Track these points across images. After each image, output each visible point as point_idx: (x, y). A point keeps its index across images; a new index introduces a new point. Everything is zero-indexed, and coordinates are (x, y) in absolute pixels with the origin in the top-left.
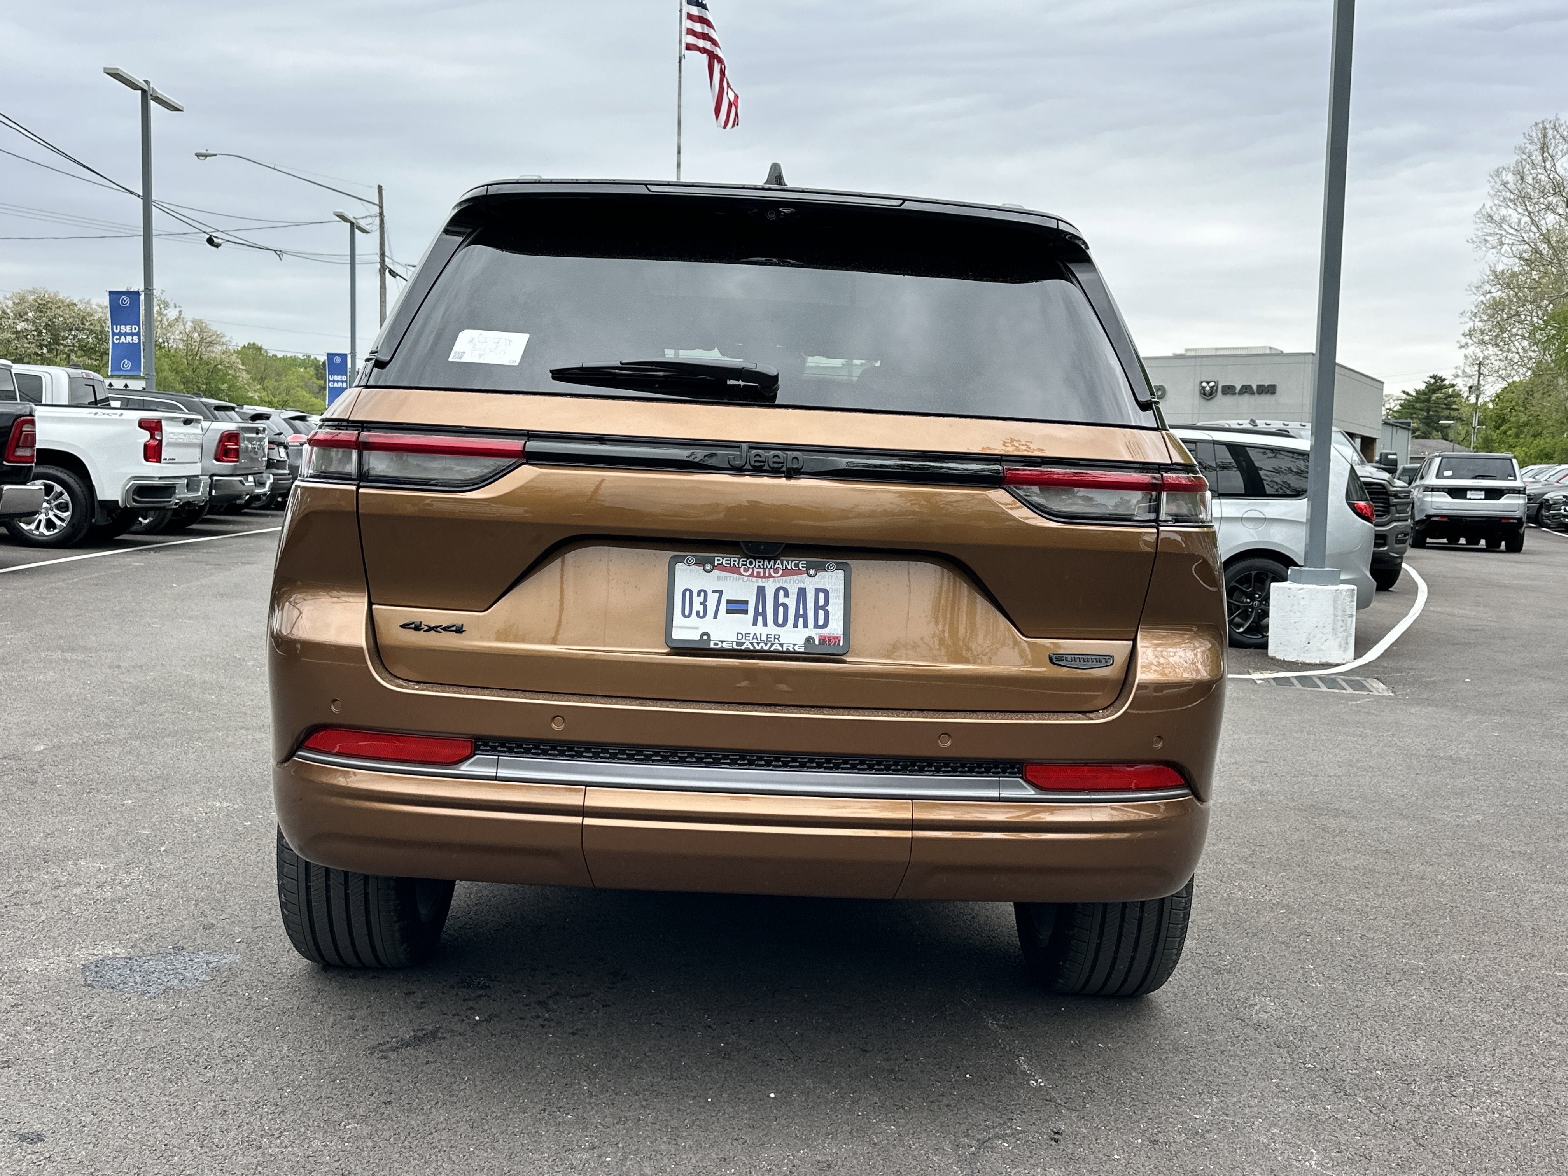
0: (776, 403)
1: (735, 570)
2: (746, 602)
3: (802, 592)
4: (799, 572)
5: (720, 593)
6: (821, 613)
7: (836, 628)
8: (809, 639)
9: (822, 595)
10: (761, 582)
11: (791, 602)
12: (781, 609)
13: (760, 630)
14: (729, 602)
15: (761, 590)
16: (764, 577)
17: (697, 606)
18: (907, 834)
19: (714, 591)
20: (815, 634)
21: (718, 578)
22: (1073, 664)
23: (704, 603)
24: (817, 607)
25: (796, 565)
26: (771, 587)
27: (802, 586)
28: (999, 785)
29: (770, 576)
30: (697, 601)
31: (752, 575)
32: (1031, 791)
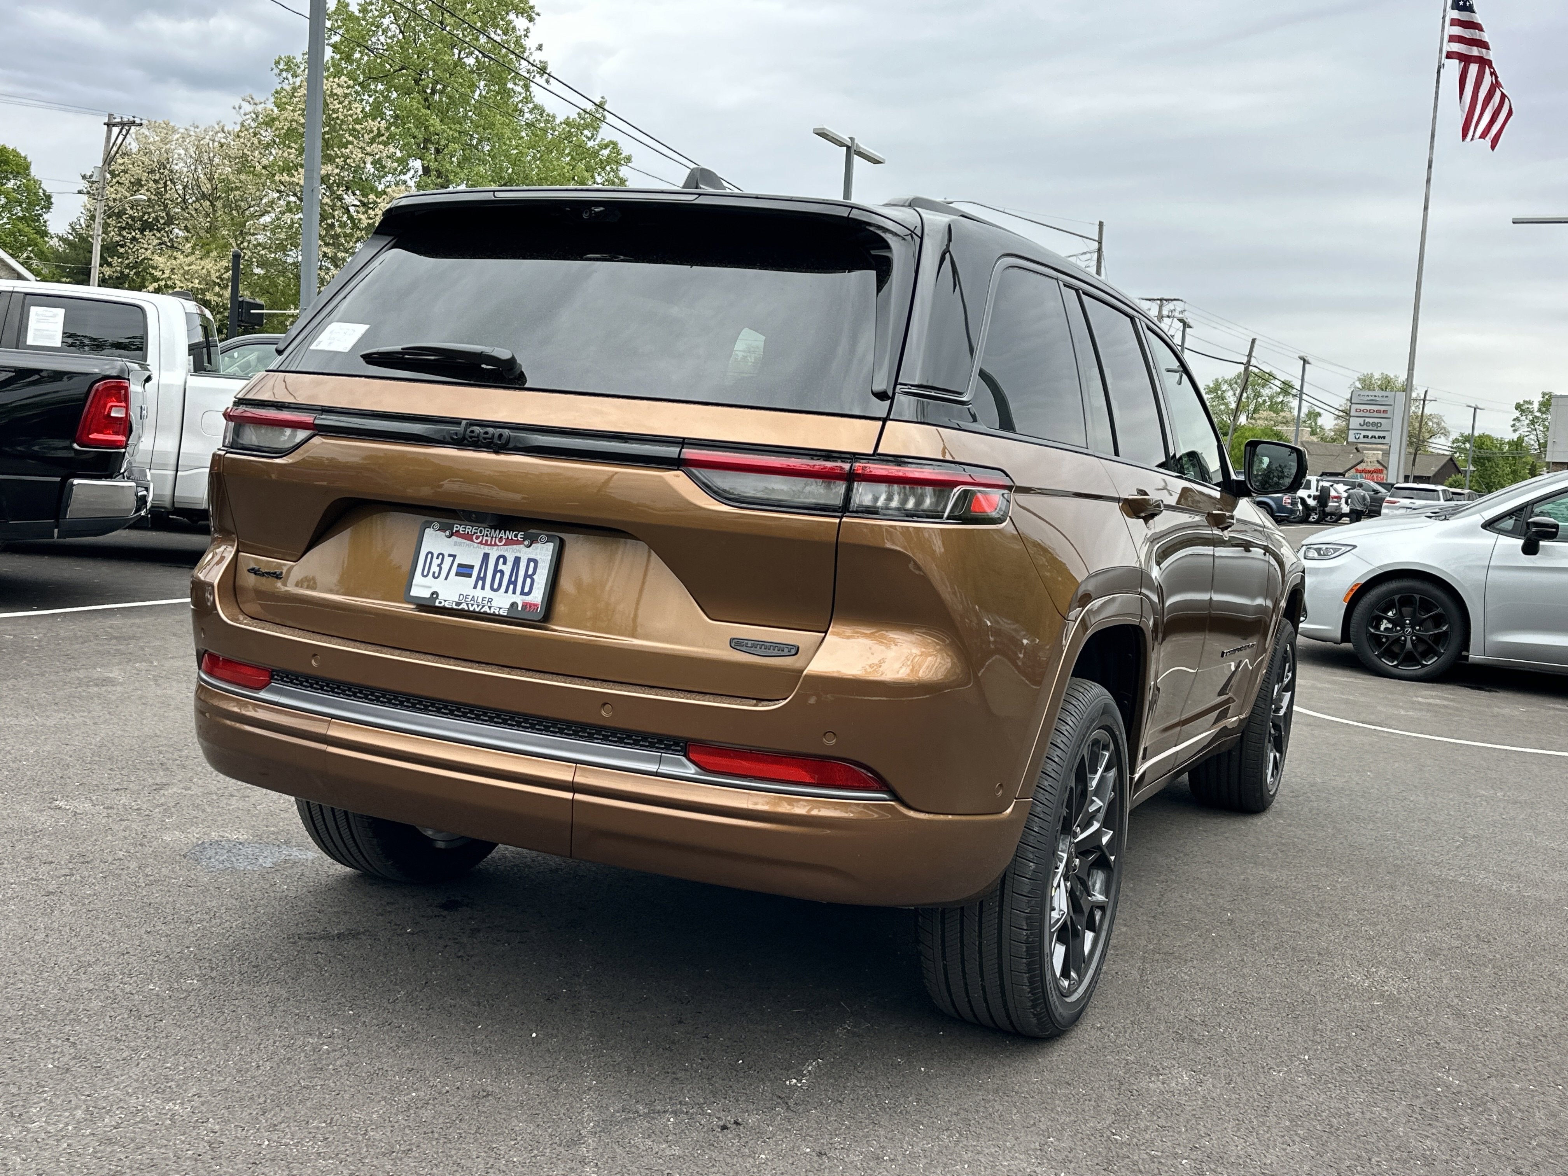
0: (526, 386)
1: (468, 537)
2: (472, 567)
3: (517, 560)
4: (518, 542)
5: (454, 556)
6: (529, 580)
7: (537, 596)
8: (514, 605)
9: (532, 564)
10: (487, 549)
11: (507, 569)
12: (498, 575)
13: (479, 593)
14: (460, 565)
15: (486, 556)
16: (490, 545)
17: (435, 568)
18: (568, 795)
19: (450, 555)
20: (519, 600)
21: (456, 544)
23: (440, 566)
24: (526, 576)
25: (516, 536)
26: (494, 553)
27: (518, 555)
28: (660, 761)
29: (495, 545)
30: (436, 562)
31: (481, 543)
32: (691, 770)
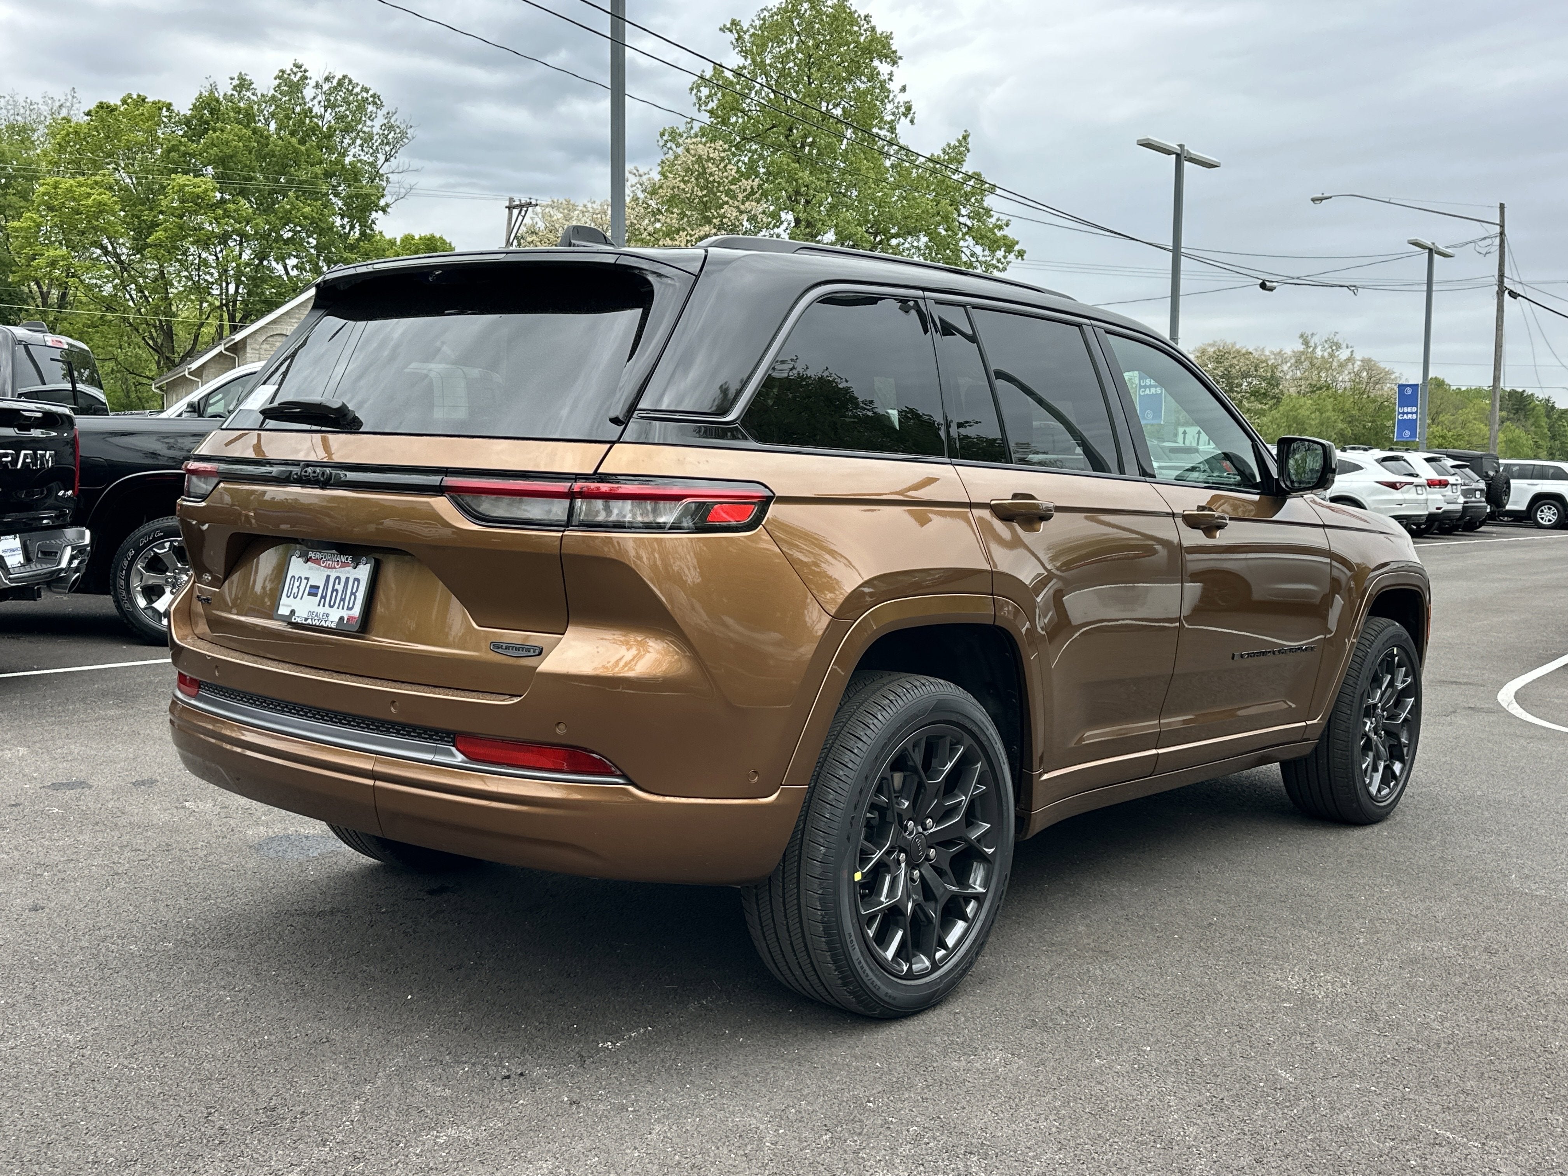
0: (361, 430)
1: (317, 561)
2: (318, 587)
3: (347, 579)
4: (347, 565)
5: (307, 579)
6: (353, 597)
7: (357, 610)
8: (342, 619)
9: (356, 583)
10: (328, 572)
11: (340, 588)
12: (335, 593)
13: (321, 610)
14: (311, 587)
15: (328, 577)
16: (331, 568)
17: (295, 590)
18: (371, 782)
19: (306, 578)
20: (345, 614)
21: (310, 568)
22: (506, 652)
23: (298, 587)
24: (352, 593)
25: (347, 559)
26: (333, 574)
27: (348, 575)
28: (435, 751)
29: (335, 568)
30: (297, 584)
31: (325, 567)
32: (459, 758)
